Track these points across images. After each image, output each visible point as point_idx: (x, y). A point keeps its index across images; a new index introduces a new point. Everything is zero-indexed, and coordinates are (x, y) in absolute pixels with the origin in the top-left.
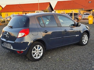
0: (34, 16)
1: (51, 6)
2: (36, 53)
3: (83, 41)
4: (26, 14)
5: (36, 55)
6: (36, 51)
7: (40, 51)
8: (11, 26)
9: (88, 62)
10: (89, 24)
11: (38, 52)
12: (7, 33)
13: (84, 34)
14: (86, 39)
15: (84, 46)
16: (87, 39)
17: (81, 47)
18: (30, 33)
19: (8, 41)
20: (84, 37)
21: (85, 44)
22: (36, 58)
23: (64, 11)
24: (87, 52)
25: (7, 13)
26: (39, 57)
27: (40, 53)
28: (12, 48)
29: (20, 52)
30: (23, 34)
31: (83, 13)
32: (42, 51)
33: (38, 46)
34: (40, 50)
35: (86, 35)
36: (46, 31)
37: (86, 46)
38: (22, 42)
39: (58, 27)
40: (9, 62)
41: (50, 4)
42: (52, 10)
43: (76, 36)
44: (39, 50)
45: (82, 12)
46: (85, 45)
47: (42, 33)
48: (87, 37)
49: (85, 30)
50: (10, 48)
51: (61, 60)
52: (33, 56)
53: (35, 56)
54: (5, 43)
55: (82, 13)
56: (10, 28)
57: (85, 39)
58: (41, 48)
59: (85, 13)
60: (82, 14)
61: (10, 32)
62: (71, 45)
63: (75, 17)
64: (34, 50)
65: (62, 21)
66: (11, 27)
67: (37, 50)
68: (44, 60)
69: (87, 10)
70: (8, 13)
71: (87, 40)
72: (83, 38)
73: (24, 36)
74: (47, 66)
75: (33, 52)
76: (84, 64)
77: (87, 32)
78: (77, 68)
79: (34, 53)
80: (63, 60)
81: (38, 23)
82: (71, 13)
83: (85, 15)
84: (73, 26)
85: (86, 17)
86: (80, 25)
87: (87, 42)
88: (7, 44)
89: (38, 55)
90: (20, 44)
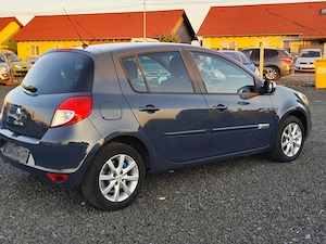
0: (111, 53)
1: (186, 22)
2: (112, 183)
3: (283, 145)
4: (85, 46)
5: (113, 189)
6: (115, 175)
7: (126, 177)
8: (34, 86)
9: (291, 219)
10: (317, 87)
11: (121, 178)
12: (19, 109)
13: (287, 121)
14: (296, 139)
15: (287, 165)
16: (300, 139)
17: (277, 166)
18: (94, 113)
19: (20, 138)
20: (287, 132)
21: (291, 155)
22: (112, 199)
23: (231, 40)
24: (293, 185)
25: (35, 44)
26: (125, 197)
27: (128, 183)
28: (31, 163)
29: (59, 177)
30: (71, 114)
31: (300, 50)
32: (136, 175)
33: (122, 157)
34: (129, 173)
35: (296, 126)
36: (149, 108)
37: (294, 162)
38: (66, 142)
39: (195, 93)
40: (22, 210)
41: (184, 16)
42: (192, 36)
43: (260, 126)
44: (125, 171)
45: (294, 47)
46: (290, 160)
47: (136, 111)
48: (299, 133)
49: (293, 108)
50: (24, 162)
51: (201, 209)
52: (104, 191)
53: (111, 194)
54: (10, 145)
55: (297, 51)
56: (29, 92)
57: (292, 140)
58: (132, 164)
59: (305, 51)
60: (294, 54)
61: (27, 109)
62: (242, 158)
63: (267, 64)
64: (108, 171)
65: (222, 76)
66: (34, 90)
67: (118, 170)
68: (140, 208)
69: (312, 41)
70: (40, 44)
71: (299, 142)
72: (284, 134)
73: (75, 120)
74: (150, 227)
75: (102, 177)
76: (278, 223)
77: (300, 116)
78: (251, 239)
79: (107, 183)
80: (205, 208)
81: (123, 77)
82: (257, 47)
83: (304, 56)
84: (248, 94)
85: (309, 62)
86: (274, 90)
87: (297, 149)
88: (15, 149)
89: (121, 191)
90: (59, 147)
